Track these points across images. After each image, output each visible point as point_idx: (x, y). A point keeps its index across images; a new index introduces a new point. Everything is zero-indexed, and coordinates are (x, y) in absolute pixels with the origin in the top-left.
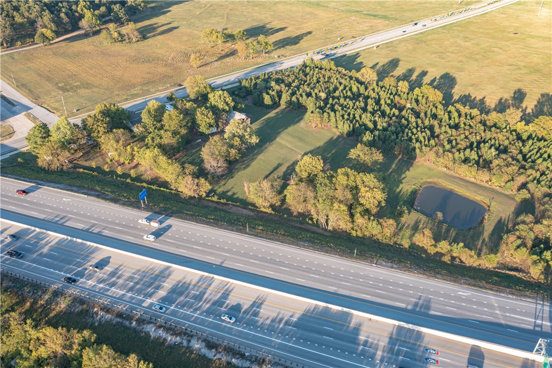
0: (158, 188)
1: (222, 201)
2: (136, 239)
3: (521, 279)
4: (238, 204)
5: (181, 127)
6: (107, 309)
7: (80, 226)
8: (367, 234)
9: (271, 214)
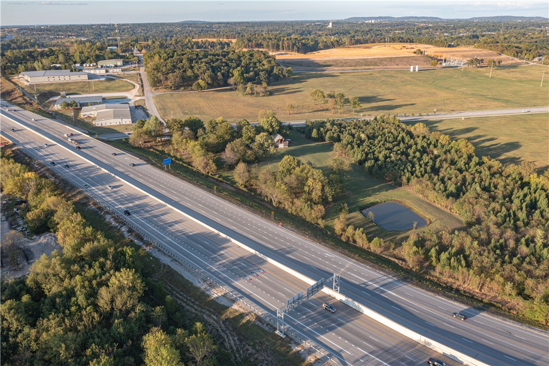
0: (187, 166)
1: (220, 179)
2: (144, 182)
3: (397, 264)
4: (229, 182)
5: (226, 134)
6: (95, 204)
7: (121, 170)
8: (301, 214)
9: (245, 192)
